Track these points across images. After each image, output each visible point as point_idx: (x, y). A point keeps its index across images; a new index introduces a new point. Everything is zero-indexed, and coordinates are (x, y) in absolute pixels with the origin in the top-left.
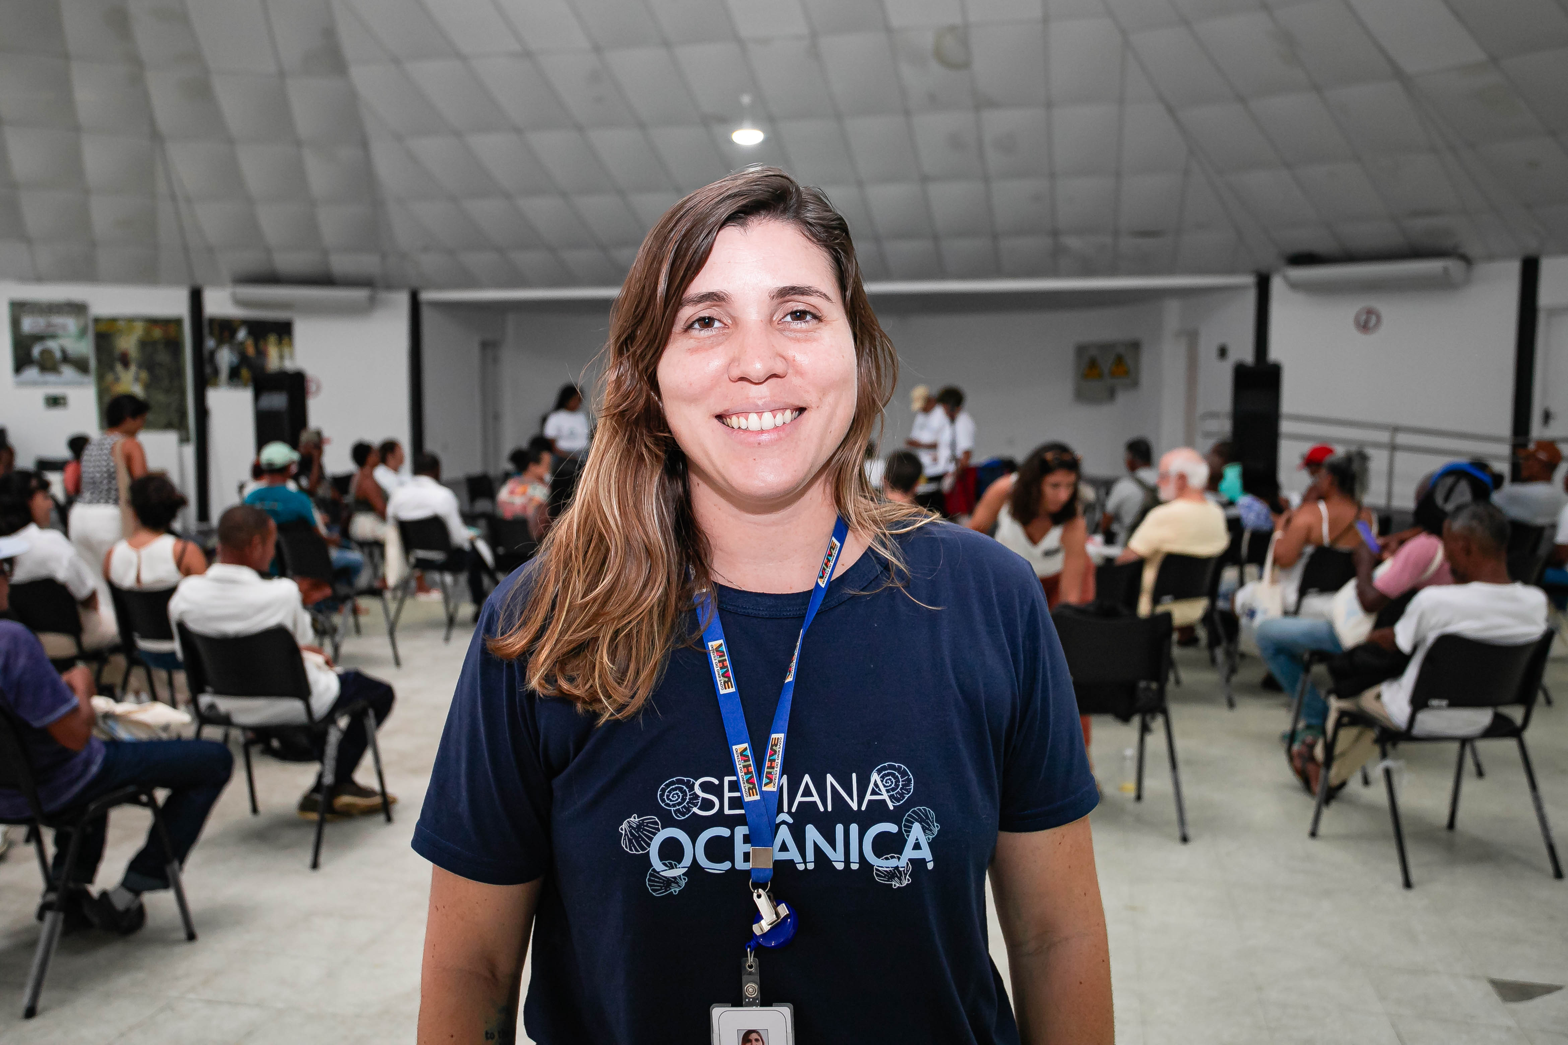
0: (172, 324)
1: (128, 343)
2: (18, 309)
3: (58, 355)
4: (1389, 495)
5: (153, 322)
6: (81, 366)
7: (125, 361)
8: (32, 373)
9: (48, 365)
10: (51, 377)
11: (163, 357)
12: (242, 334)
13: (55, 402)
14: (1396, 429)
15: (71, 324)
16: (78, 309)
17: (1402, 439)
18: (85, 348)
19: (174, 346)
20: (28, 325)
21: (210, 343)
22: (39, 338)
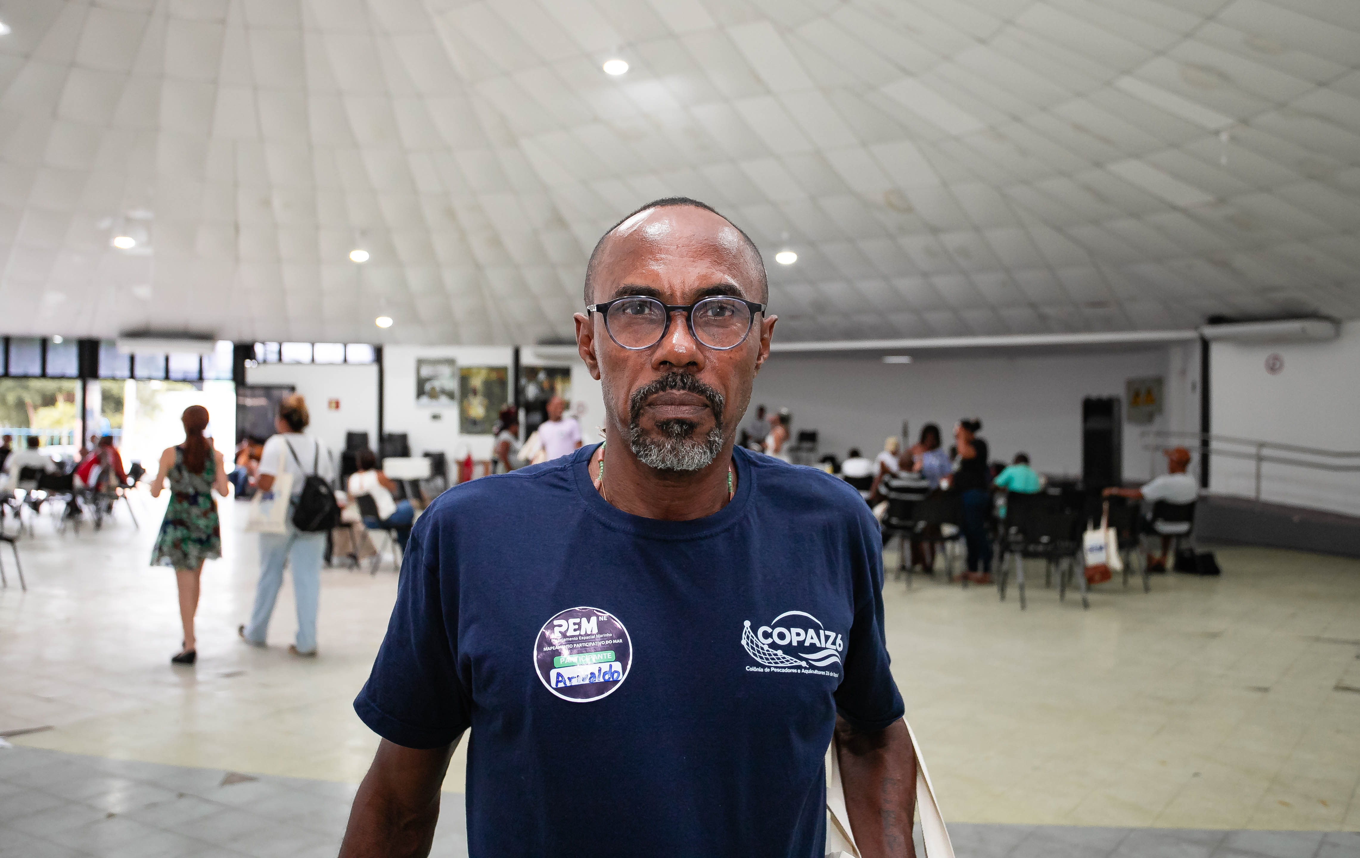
0: (501, 371)
1: (477, 382)
2: (420, 362)
3: (438, 389)
4: (1258, 489)
5: (492, 369)
6: (451, 395)
7: (475, 392)
8: (425, 400)
9: (433, 395)
10: (434, 402)
11: (497, 390)
12: (542, 376)
13: (436, 417)
14: (1262, 445)
15: (446, 371)
16: (450, 362)
17: (1266, 452)
18: (452, 385)
19: (503, 383)
20: (426, 371)
21: (523, 381)
22: (428, 379)
